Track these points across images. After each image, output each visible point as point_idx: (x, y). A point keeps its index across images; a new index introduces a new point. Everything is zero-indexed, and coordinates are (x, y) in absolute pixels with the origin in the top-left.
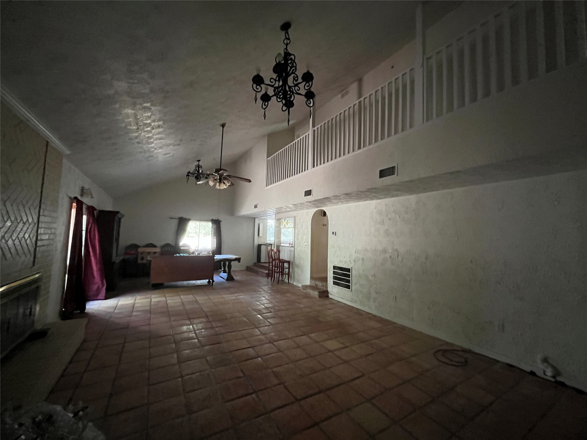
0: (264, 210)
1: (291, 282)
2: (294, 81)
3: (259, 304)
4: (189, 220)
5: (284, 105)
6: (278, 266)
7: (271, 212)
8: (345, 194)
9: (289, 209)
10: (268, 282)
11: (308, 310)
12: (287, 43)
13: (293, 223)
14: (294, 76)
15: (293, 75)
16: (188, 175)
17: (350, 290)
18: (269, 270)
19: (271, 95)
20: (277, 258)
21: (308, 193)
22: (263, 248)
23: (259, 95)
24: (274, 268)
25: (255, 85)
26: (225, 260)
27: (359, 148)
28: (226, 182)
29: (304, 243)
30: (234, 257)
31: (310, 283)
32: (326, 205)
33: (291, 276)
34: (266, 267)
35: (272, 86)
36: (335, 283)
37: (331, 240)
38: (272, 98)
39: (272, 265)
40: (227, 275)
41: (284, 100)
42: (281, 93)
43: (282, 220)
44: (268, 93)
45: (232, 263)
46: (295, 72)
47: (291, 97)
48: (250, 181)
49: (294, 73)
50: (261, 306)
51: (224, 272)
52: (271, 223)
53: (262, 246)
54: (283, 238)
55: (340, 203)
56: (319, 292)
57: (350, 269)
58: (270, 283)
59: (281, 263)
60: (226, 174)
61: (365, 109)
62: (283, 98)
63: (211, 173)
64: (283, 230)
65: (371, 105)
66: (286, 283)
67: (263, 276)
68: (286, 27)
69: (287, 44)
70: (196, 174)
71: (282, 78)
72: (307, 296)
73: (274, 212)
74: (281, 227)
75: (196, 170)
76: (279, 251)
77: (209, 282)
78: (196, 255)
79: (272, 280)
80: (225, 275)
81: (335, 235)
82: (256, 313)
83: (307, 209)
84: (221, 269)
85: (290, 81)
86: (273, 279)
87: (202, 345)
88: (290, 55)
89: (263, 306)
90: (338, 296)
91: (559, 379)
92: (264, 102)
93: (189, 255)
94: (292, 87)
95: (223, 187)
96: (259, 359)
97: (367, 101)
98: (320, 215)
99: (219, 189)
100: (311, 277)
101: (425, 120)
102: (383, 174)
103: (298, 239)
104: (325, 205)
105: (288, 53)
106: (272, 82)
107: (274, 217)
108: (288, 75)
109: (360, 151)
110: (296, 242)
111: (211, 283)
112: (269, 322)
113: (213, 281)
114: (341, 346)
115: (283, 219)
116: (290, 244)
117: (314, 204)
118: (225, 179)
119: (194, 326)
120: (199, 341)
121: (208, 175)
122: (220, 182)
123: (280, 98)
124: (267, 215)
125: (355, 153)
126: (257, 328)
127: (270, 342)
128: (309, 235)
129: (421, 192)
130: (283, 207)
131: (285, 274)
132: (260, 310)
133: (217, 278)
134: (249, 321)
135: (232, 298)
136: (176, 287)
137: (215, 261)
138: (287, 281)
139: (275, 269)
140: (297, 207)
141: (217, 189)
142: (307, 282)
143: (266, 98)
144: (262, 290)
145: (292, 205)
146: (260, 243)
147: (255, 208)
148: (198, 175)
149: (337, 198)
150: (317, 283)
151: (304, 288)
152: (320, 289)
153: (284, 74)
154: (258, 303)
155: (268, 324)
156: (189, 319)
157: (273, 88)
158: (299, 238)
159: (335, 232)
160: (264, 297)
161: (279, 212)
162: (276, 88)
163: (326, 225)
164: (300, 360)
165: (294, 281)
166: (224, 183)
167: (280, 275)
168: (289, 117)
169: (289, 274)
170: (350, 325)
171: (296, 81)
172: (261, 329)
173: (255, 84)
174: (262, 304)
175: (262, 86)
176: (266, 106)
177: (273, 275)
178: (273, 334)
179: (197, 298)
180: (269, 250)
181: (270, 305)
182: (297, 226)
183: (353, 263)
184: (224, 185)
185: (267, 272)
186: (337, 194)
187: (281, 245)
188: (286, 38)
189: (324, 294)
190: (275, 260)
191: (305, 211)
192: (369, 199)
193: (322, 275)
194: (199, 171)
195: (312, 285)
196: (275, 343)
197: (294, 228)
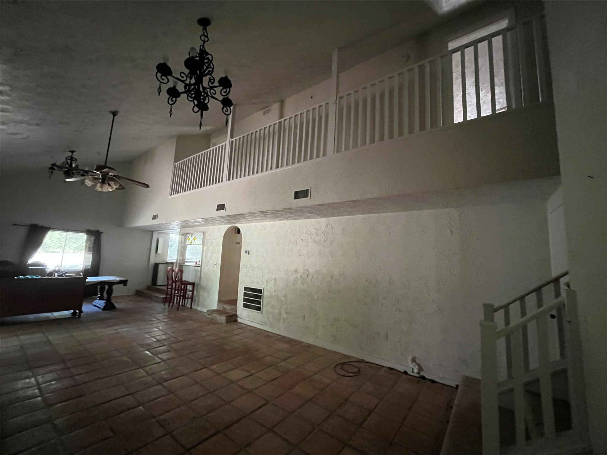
0: (165, 222)
1: (194, 307)
2: (210, 83)
3: (148, 338)
4: (48, 229)
5: (195, 105)
6: (180, 289)
7: (175, 226)
8: (260, 212)
9: (198, 224)
10: (165, 308)
11: (213, 338)
12: (204, 40)
13: (202, 239)
14: (210, 78)
15: (208, 76)
16: (52, 168)
17: (261, 312)
18: (167, 294)
19: (180, 91)
20: (179, 279)
21: (221, 207)
22: (161, 268)
23: (165, 88)
24: (173, 291)
25: (159, 75)
26: (103, 283)
27: (277, 167)
28: (112, 183)
29: (214, 262)
30: (118, 279)
31: (217, 307)
32: (241, 222)
33: (195, 300)
34: (163, 290)
35: (183, 81)
36: (245, 306)
37: (244, 259)
38: (182, 95)
39: (172, 288)
40: (104, 302)
41: (196, 100)
42: (194, 92)
43: (189, 236)
44: (177, 88)
45: (115, 287)
46: (212, 73)
47: (204, 99)
48: (147, 186)
49: (210, 75)
50: (152, 340)
51: (101, 298)
52: (174, 238)
53: (160, 265)
54: (189, 256)
55: (255, 221)
56: (227, 317)
57: (262, 290)
58: (167, 310)
59: (183, 286)
60: (112, 174)
61: (285, 130)
62: (195, 98)
63: (90, 170)
64: (189, 248)
65: (290, 128)
66: (188, 308)
67: (158, 302)
68: (204, 22)
69: (204, 42)
70: (66, 168)
71: (196, 76)
72: (213, 322)
73: (179, 226)
74: (187, 244)
75: (68, 163)
76: (181, 271)
77: (74, 314)
78: (56, 276)
79: (170, 306)
80: (101, 303)
81: (249, 254)
82: (142, 349)
83: (219, 224)
84: (97, 295)
85: (205, 81)
86: (171, 304)
87: (48, 404)
88: (208, 54)
89: (154, 339)
90: (248, 319)
91: (422, 374)
92: (171, 98)
93: (42, 277)
94: (207, 89)
95: (107, 189)
96: (141, 407)
97: (287, 122)
98: (234, 231)
99: (100, 192)
100: (218, 299)
101: (335, 152)
102: (298, 195)
103: (206, 258)
104: (238, 221)
105: (205, 51)
106: (183, 77)
107: (179, 232)
108: (202, 75)
109: (277, 170)
110: (204, 260)
111: (78, 314)
112: (160, 358)
113: (81, 312)
114: (246, 374)
115: (190, 234)
116: (196, 263)
117: (227, 220)
118: (111, 179)
119: (39, 377)
120: (44, 400)
121: (87, 172)
122: (103, 182)
123: (191, 97)
124: (169, 229)
125: (272, 171)
126: (141, 368)
127: (159, 383)
128: (219, 254)
129: (330, 216)
130: (190, 221)
131: (188, 298)
132: (149, 345)
133: (87, 308)
134: (130, 361)
135: (110, 332)
136: (14, 324)
137: (87, 284)
138: (190, 307)
139: (175, 292)
140: (207, 221)
141: (97, 191)
142: (214, 305)
143: (173, 93)
144: (154, 319)
145: (201, 219)
146: (157, 262)
147: (153, 219)
148: (69, 170)
149: (252, 215)
150: (225, 306)
151: (210, 313)
152: (228, 313)
153: (198, 72)
154: (147, 336)
155: (159, 361)
156: (30, 369)
157: (184, 85)
158: (207, 256)
159: (249, 251)
160: (156, 327)
161: (185, 225)
162: (186, 85)
163: (239, 243)
164: (196, 399)
165: (198, 305)
166: (109, 185)
167: (181, 300)
168: (201, 120)
169: (192, 298)
170: (257, 350)
171: (212, 83)
172: (147, 368)
173: (160, 73)
174: (153, 337)
175: (169, 77)
176: (174, 102)
177: (172, 300)
178: (163, 372)
179: (51, 337)
180: (169, 270)
181: (164, 337)
182: (206, 243)
183: (265, 284)
184: (109, 187)
185: (165, 296)
186: (252, 211)
187: (186, 264)
188: (204, 35)
189: (232, 318)
190: (176, 281)
191: (216, 227)
192: (284, 219)
193: (232, 298)
194: (72, 165)
195: (219, 309)
196: (165, 384)
197: (202, 246)
